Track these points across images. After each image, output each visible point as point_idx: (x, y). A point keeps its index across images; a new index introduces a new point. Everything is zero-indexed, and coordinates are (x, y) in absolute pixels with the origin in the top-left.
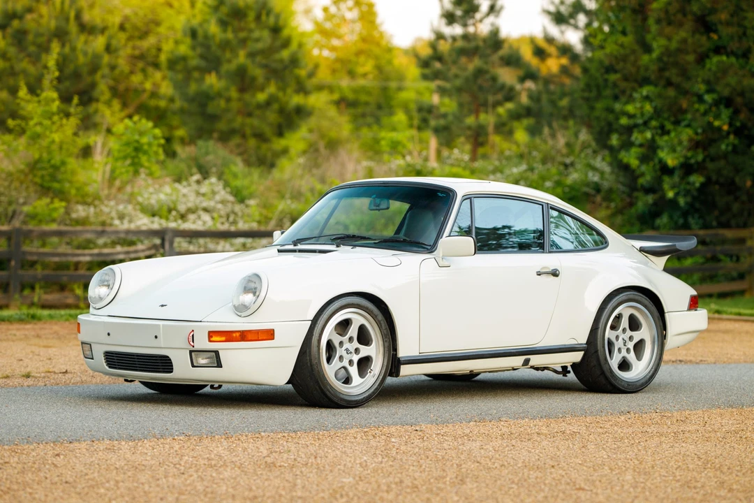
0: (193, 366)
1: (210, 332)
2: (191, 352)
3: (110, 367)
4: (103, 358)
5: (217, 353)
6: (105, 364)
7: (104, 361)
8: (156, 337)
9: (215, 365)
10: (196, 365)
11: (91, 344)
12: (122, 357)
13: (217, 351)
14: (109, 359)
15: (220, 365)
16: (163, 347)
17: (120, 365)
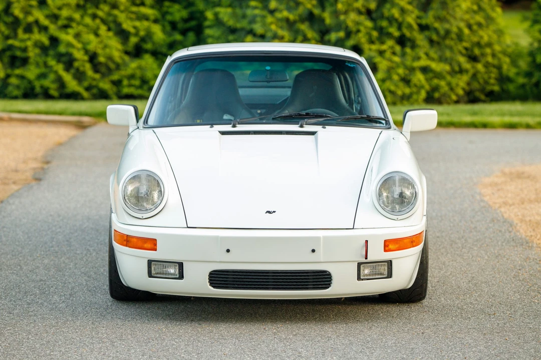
1: (386, 241)
2: (359, 265)
3: (214, 287)
4: (208, 277)
5: (390, 263)
6: (208, 284)
7: (208, 281)
8: (313, 251)
9: (384, 276)
10: (362, 278)
11: (182, 263)
12: (245, 275)
13: (391, 261)
14: (218, 278)
15: (390, 275)
16: (322, 261)
17: (236, 284)
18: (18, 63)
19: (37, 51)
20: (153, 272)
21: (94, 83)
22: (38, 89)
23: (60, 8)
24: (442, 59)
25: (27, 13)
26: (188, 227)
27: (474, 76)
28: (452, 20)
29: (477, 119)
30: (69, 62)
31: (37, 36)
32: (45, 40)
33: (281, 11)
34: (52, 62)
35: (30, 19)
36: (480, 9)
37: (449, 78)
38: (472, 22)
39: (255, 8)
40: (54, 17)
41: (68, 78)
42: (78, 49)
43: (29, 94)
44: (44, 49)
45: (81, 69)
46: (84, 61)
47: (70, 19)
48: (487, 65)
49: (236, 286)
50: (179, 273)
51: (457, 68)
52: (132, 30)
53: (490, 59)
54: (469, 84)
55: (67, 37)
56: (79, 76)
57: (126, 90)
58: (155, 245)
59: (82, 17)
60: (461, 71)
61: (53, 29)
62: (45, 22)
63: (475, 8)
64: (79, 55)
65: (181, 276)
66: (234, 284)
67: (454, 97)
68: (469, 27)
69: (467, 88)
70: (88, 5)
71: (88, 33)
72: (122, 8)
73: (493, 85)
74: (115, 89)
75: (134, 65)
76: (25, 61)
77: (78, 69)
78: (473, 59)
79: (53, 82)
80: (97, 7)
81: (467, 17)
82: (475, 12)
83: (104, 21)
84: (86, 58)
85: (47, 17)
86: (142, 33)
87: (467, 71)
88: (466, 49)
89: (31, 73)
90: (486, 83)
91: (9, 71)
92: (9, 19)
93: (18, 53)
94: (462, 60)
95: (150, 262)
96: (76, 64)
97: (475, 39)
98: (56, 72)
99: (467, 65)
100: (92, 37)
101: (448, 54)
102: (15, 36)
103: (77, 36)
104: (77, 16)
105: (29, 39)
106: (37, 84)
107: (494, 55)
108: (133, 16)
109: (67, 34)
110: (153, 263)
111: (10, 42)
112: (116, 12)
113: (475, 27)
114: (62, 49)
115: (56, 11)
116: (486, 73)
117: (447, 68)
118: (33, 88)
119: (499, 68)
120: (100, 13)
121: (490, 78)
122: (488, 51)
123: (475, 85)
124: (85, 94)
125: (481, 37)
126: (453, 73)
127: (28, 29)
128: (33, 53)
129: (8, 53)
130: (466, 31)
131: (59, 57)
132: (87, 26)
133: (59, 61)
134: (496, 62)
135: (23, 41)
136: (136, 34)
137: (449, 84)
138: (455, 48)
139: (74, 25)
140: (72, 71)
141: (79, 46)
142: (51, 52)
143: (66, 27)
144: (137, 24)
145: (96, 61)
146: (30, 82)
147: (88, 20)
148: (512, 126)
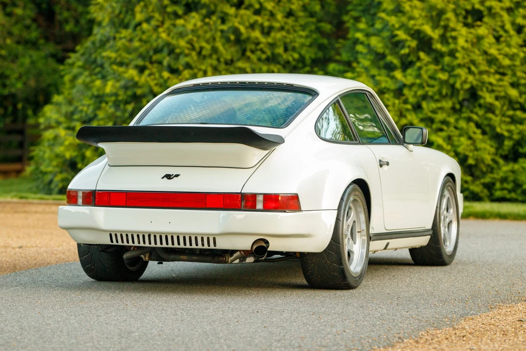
23: (434, 112)
47: (444, 122)
52: (506, 134)
55: (438, 139)
57: (498, 194)
59: (457, 120)
72: (497, 112)
74: (486, 191)
75: (506, 168)
80: (472, 112)
83: (478, 126)
85: (422, 120)
86: (516, 137)
103: (449, 139)
104: (452, 120)
108: (508, 120)
109: (439, 136)
112: (490, 115)
115: (430, 114)
120: (475, 117)
136: (510, 138)
141: (449, 147)
144: (512, 127)
147: (462, 124)
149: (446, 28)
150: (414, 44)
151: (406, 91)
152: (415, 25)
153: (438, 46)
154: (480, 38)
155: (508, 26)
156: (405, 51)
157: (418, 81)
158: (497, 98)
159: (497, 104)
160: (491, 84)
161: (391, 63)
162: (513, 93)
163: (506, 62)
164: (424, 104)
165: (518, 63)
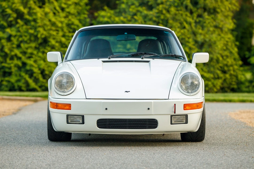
0: (171, 124)
1: (184, 105)
2: (171, 116)
3: (99, 128)
4: (96, 123)
5: (186, 116)
6: (97, 126)
7: (96, 124)
8: (149, 109)
9: (184, 123)
10: (173, 123)
11: (84, 116)
12: (115, 121)
13: (187, 115)
14: (102, 123)
15: (187, 122)
16: (153, 114)
17: (110, 126)
18: (7, 75)
19: (16, 69)
20: (69, 121)
21: (43, 84)
22: (16, 87)
23: (27, 49)
24: (209, 72)
25: (11, 51)
26: (86, 99)
27: (225, 80)
28: (214, 53)
29: (226, 98)
30: (31, 74)
31: (16, 62)
32: (20, 64)
33: (132, 49)
34: (23, 74)
35: (13, 53)
36: (227, 49)
37: (213, 81)
38: (223, 54)
39: (120, 48)
40: (24, 53)
41: (30, 81)
42: (36, 68)
43: (12, 89)
44: (19, 68)
45: (37, 77)
46: (38, 73)
47: (32, 54)
48: (231, 75)
49: (110, 127)
50: (82, 121)
51: (216, 76)
53: (232, 72)
54: (222, 84)
55: (30, 62)
56: (36, 80)
58: (70, 107)
59: (38, 53)
60: (218, 78)
61: (24, 59)
62: (20, 55)
63: (225, 48)
64: (36, 70)
65: (83, 123)
66: (109, 126)
67: (215, 90)
68: (222, 57)
69: (222, 86)
70: (41, 47)
71: (40, 60)
73: (234, 85)
76: (10, 74)
77: (35, 78)
78: (224, 72)
79: (24, 83)
81: (221, 52)
82: (225, 50)
84: (39, 72)
85: (21, 53)
87: (221, 78)
88: (221, 67)
89: (13, 79)
90: (231, 84)
91: (3, 79)
92: (3, 54)
93: (7, 70)
94: (219, 72)
95: (68, 116)
96: (35, 75)
97: (225, 62)
98: (25, 79)
99: (221, 75)
100: (42, 62)
101: (212, 69)
102: (6, 62)
103: (35, 61)
104: (35, 52)
105: (12, 63)
106: (16, 85)
107: (234, 71)
109: (30, 60)
110: (69, 116)
111: (3, 64)
113: (225, 57)
114: (28, 68)
115: (25, 50)
116: (230, 79)
117: (212, 76)
118: (14, 87)
119: (237, 77)
121: (232, 81)
122: (231, 68)
123: (225, 85)
124: (39, 89)
125: (228, 62)
126: (215, 78)
127: (12, 58)
128: (14, 70)
129: (2, 70)
130: (221, 59)
131: (27, 72)
132: (40, 57)
133: (26, 74)
134: (235, 74)
135: (9, 64)
137: (213, 83)
138: (216, 67)
139: (34, 56)
140: (33, 78)
141: (36, 66)
142: (23, 69)
143: (29, 58)
145: (44, 74)
146: (12, 84)
147: (40, 54)
148: (243, 101)
149: (30, 8)
150: (15, 15)
151: (12, 38)
152: (15, 7)
153: (27, 17)
154: (46, 14)
155: (58, 8)
156: (11, 19)
157: (19, 34)
158: (57, 42)
159: (57, 44)
160: (54, 35)
161: (2, 25)
162: (63, 40)
163: (60, 25)
164: (22, 45)
165: (64, 25)
